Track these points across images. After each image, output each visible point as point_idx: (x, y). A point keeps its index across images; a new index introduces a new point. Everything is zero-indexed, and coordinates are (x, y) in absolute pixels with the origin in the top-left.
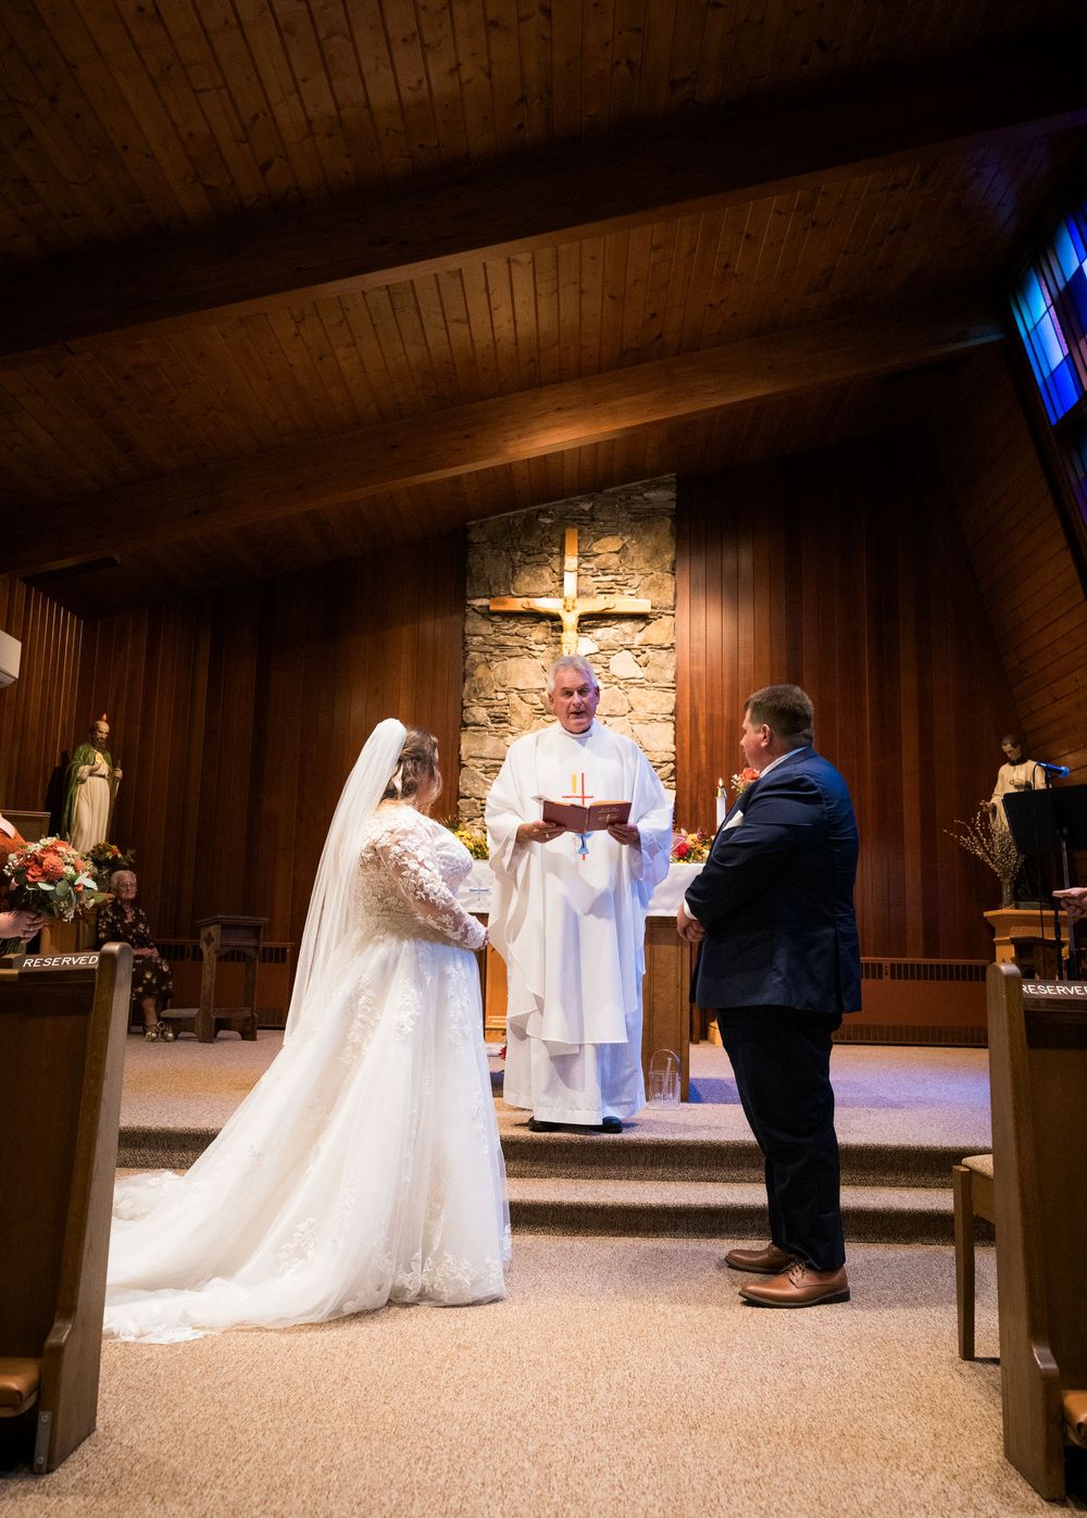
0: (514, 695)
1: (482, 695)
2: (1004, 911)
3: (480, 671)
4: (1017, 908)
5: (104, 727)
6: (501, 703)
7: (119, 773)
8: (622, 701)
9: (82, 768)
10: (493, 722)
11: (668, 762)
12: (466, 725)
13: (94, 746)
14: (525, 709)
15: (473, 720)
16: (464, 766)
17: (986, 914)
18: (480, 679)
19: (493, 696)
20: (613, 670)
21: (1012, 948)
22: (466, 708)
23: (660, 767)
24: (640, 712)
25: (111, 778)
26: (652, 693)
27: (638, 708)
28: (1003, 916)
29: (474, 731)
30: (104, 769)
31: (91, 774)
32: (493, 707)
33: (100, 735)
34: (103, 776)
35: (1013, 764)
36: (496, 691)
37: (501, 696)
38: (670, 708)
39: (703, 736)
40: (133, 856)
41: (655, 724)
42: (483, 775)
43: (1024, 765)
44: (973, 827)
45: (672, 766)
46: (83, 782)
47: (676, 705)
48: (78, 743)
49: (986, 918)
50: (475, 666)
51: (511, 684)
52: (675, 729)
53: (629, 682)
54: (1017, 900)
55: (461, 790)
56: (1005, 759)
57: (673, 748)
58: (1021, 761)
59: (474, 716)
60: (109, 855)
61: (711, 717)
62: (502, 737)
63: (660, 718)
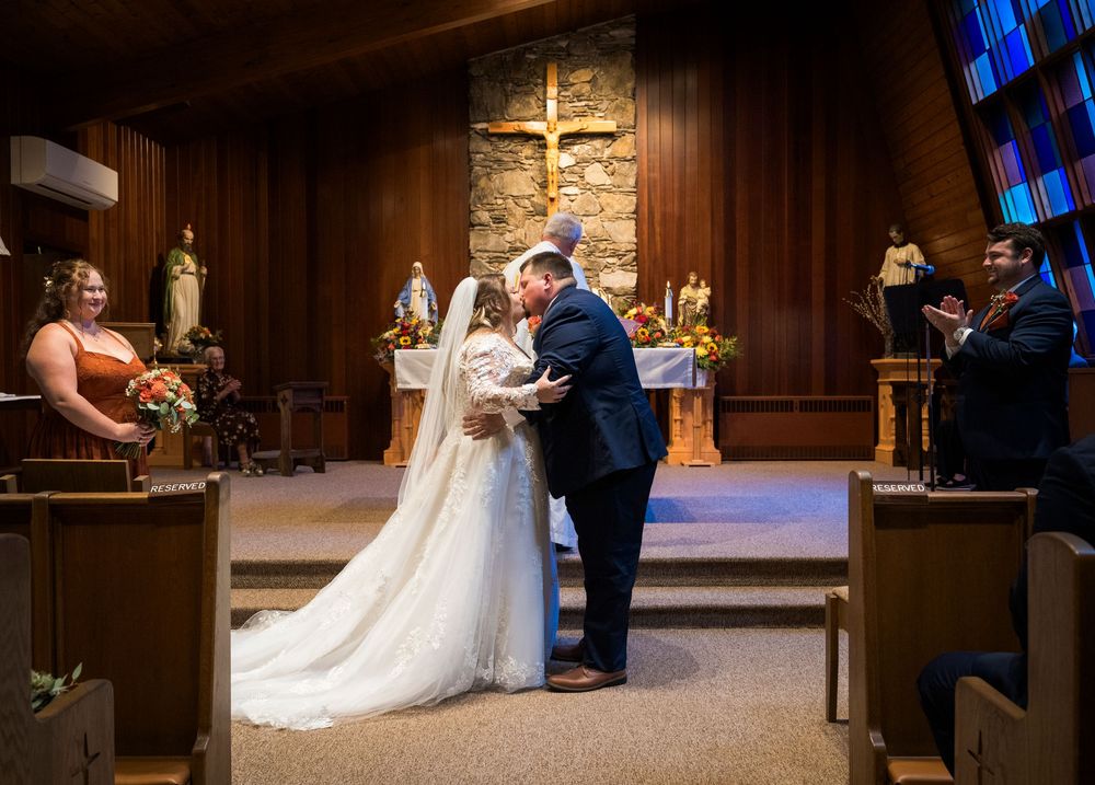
0: (510, 200)
1: (485, 201)
2: (886, 360)
3: (483, 182)
4: (895, 357)
5: (189, 234)
6: (500, 207)
7: (204, 271)
8: (595, 203)
9: (175, 268)
10: (494, 223)
11: (631, 251)
12: (473, 226)
13: (182, 250)
14: (519, 212)
15: (478, 221)
16: (473, 258)
17: (873, 362)
18: (483, 189)
19: (494, 202)
20: (588, 179)
21: (891, 388)
22: (472, 212)
23: (625, 255)
24: (609, 212)
25: (199, 275)
26: (618, 197)
27: (607, 209)
28: (884, 364)
29: (480, 230)
30: (193, 267)
31: (183, 272)
32: (493, 210)
33: (186, 241)
34: (192, 274)
35: (897, 246)
36: (496, 198)
37: (500, 201)
38: (632, 208)
39: (658, 230)
40: (221, 336)
41: (620, 221)
42: (488, 265)
43: (905, 248)
44: (865, 297)
45: (634, 254)
46: (177, 278)
47: (637, 206)
48: (170, 248)
49: (872, 365)
50: (478, 178)
51: (507, 192)
52: (636, 224)
53: (600, 189)
54: (896, 351)
56: (891, 243)
57: (635, 240)
58: (904, 244)
59: (479, 218)
60: (203, 336)
61: (664, 215)
62: (502, 234)
63: (624, 215)
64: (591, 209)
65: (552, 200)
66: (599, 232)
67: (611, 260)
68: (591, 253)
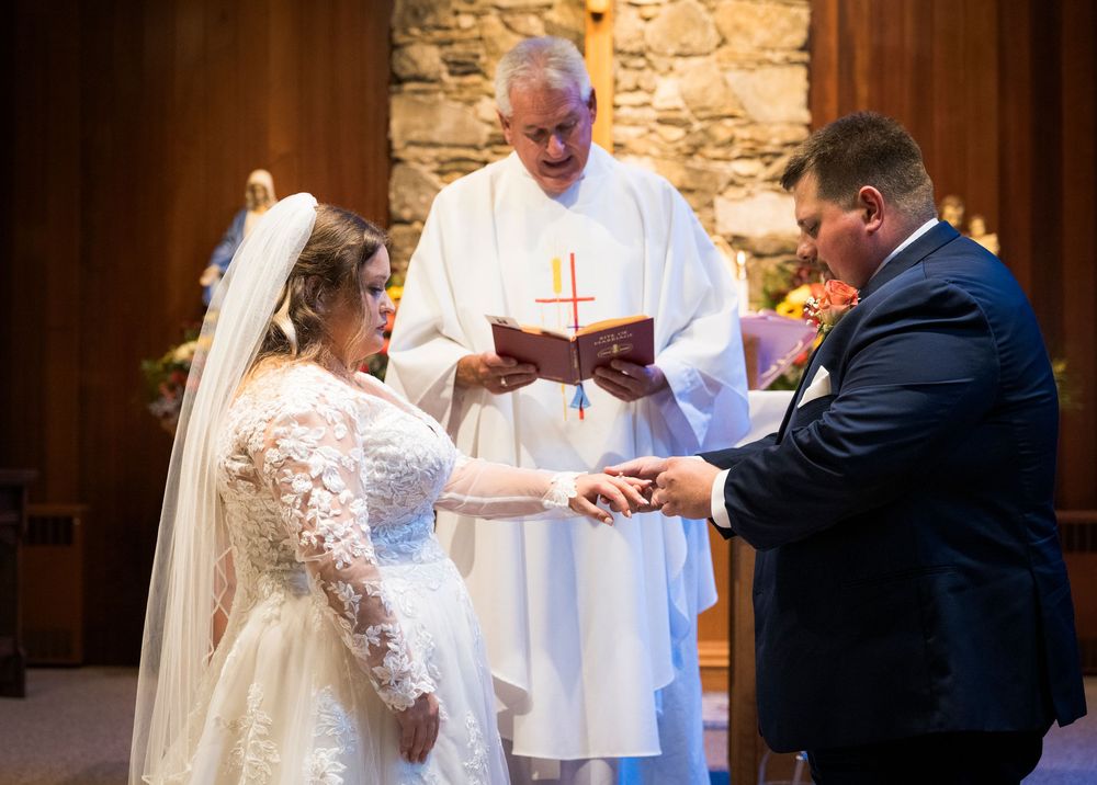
0: (492, 19)
1: (429, 20)
6: (466, 36)
8: (705, 24)
10: (452, 73)
11: (795, 144)
12: (400, 81)
15: (411, 70)
16: (398, 161)
19: (451, 21)
22: (398, 46)
23: (778, 155)
24: (740, 46)
26: (762, 7)
27: (736, 39)
29: (416, 92)
32: (450, 43)
36: (457, 13)
38: (799, 37)
41: (768, 70)
42: (435, 178)
47: (812, 31)
52: (810, 78)
55: (394, 207)
57: (805, 116)
59: (415, 63)
61: (879, 56)
62: (470, 102)
63: (778, 57)
64: (695, 39)
65: (597, 17)
66: (714, 98)
67: (744, 167)
68: (695, 150)
